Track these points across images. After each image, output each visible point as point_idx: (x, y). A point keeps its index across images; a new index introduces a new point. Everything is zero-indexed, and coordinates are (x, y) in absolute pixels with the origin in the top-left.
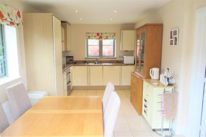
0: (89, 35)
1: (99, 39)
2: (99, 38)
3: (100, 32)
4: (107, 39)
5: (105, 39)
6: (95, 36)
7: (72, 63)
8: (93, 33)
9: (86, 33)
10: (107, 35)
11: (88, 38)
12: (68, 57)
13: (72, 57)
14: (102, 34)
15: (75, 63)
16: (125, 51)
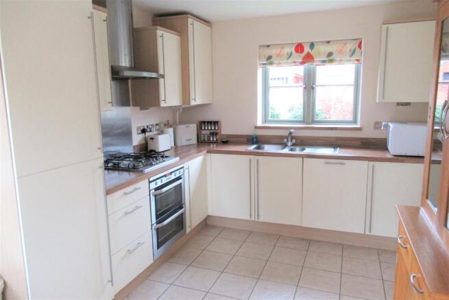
0: (268, 52)
1: (302, 63)
2: (301, 60)
3: (305, 40)
4: (331, 61)
5: (324, 62)
6: (290, 55)
7: (216, 142)
8: (282, 46)
9: (261, 46)
10: (329, 48)
11: (265, 62)
12: (204, 122)
13: (216, 123)
14: (312, 45)
15: (225, 143)
16: (399, 104)
